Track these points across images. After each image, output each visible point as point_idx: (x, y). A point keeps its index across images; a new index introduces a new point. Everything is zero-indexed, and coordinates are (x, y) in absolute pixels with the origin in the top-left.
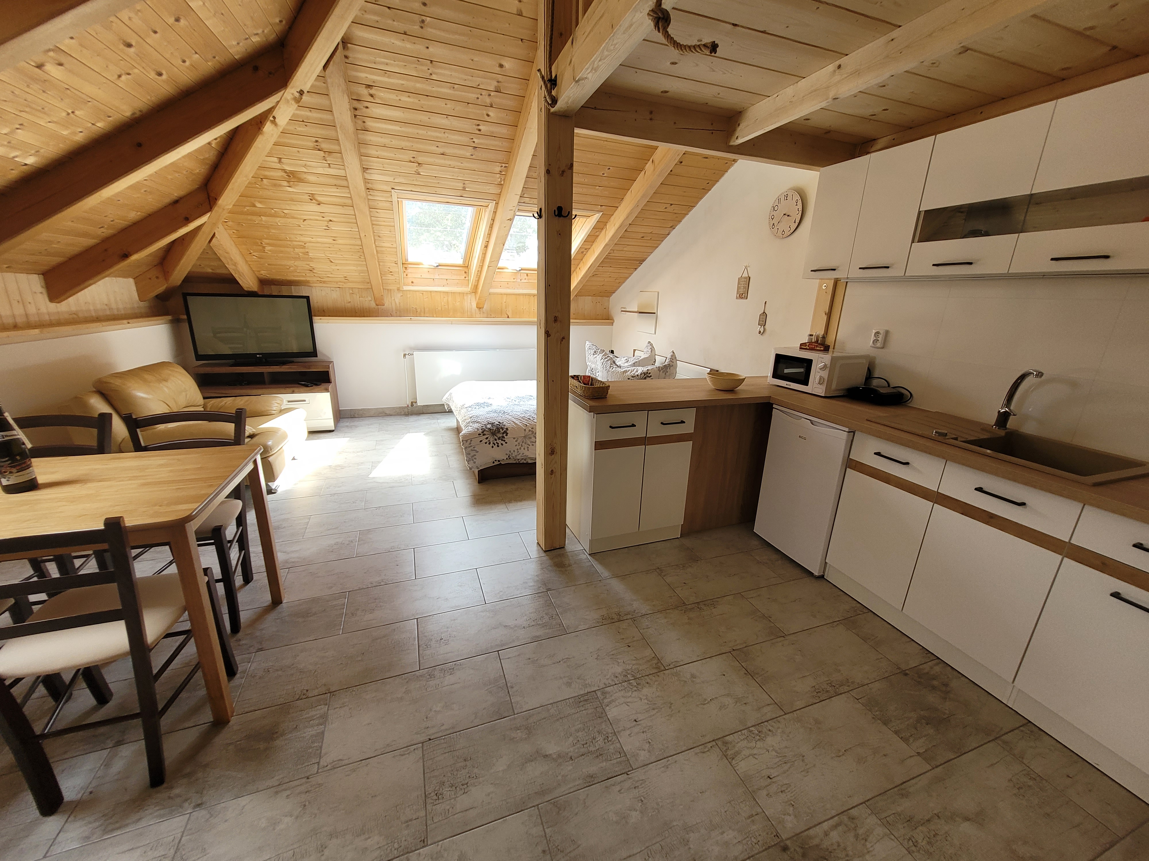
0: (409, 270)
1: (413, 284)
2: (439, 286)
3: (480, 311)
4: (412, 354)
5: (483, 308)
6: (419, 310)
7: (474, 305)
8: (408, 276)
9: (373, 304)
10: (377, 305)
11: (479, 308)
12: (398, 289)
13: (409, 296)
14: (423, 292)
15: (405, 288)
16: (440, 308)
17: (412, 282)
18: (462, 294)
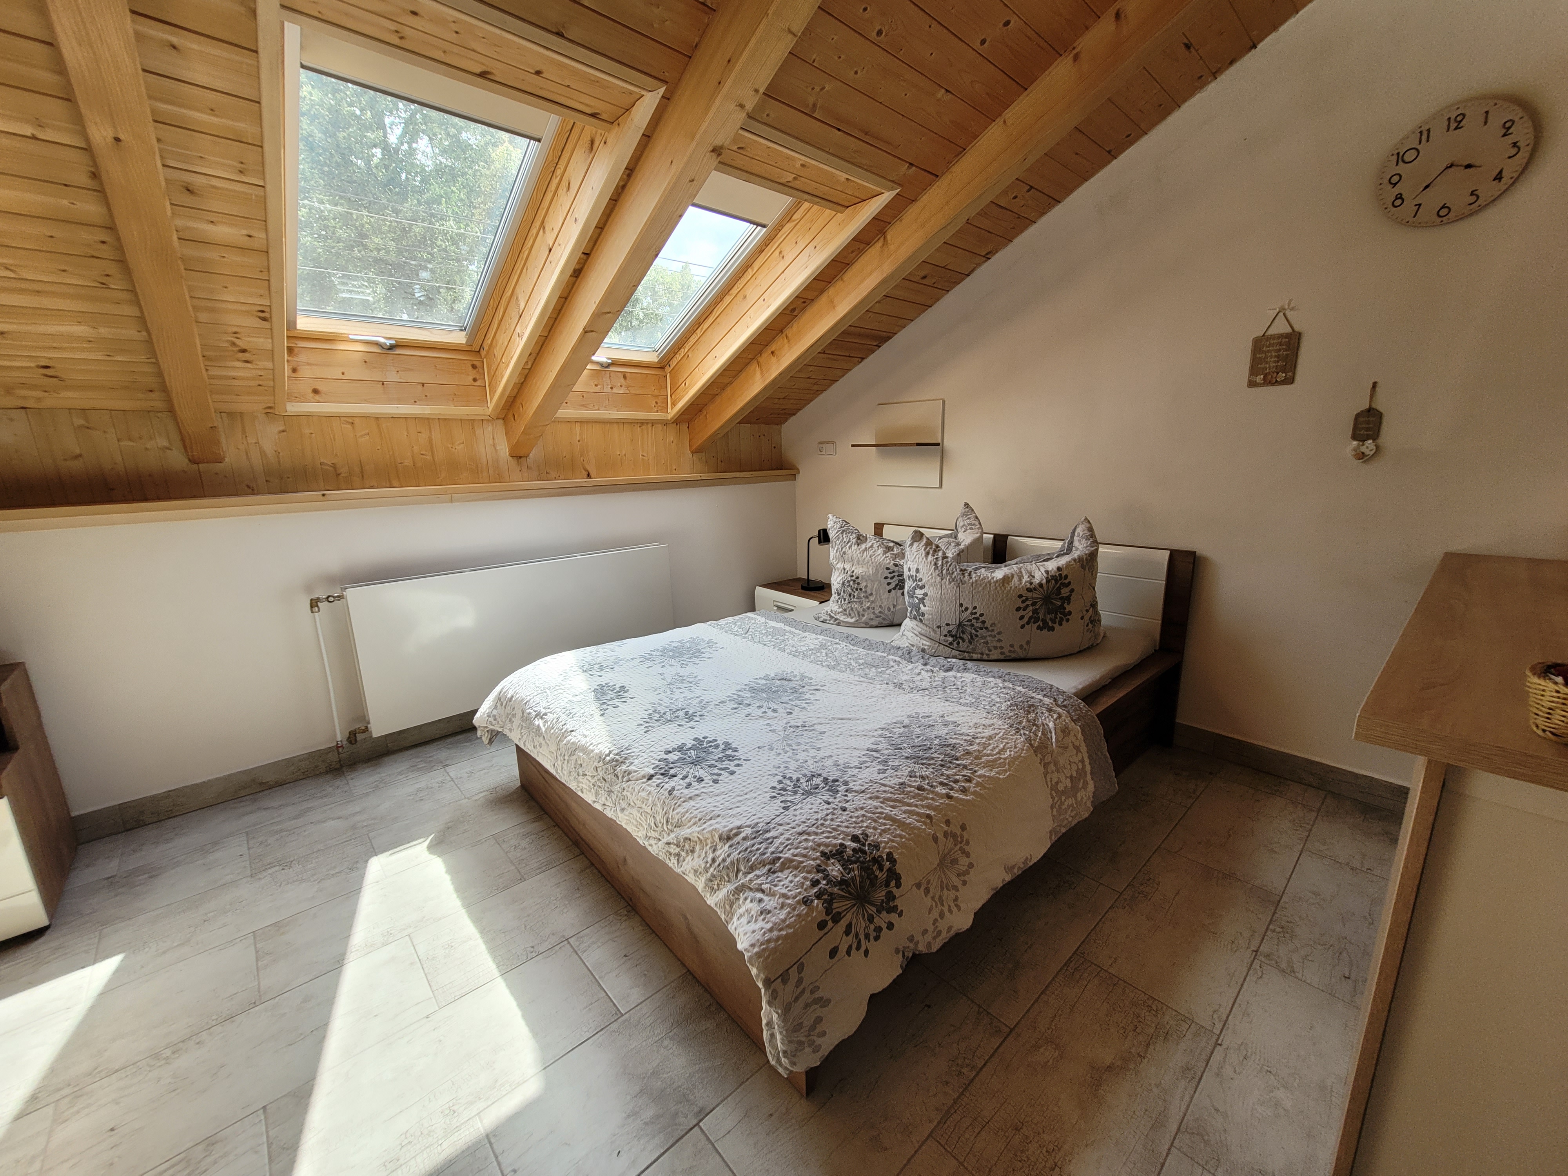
0: (302, 358)
1: (317, 397)
2: (400, 401)
3: (519, 464)
4: (340, 597)
5: (527, 457)
6: (344, 471)
7: (504, 450)
8: (300, 374)
9: (177, 460)
10: (192, 461)
11: (518, 456)
12: (269, 412)
13: (307, 431)
14: (351, 420)
15: (293, 408)
16: (408, 462)
17: (316, 391)
18: (471, 423)
